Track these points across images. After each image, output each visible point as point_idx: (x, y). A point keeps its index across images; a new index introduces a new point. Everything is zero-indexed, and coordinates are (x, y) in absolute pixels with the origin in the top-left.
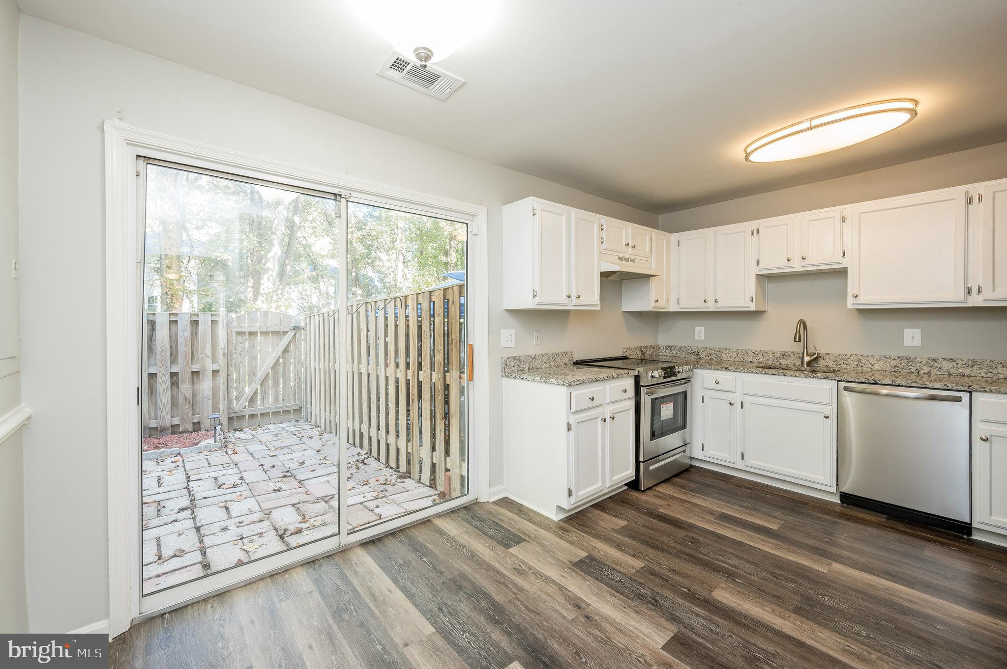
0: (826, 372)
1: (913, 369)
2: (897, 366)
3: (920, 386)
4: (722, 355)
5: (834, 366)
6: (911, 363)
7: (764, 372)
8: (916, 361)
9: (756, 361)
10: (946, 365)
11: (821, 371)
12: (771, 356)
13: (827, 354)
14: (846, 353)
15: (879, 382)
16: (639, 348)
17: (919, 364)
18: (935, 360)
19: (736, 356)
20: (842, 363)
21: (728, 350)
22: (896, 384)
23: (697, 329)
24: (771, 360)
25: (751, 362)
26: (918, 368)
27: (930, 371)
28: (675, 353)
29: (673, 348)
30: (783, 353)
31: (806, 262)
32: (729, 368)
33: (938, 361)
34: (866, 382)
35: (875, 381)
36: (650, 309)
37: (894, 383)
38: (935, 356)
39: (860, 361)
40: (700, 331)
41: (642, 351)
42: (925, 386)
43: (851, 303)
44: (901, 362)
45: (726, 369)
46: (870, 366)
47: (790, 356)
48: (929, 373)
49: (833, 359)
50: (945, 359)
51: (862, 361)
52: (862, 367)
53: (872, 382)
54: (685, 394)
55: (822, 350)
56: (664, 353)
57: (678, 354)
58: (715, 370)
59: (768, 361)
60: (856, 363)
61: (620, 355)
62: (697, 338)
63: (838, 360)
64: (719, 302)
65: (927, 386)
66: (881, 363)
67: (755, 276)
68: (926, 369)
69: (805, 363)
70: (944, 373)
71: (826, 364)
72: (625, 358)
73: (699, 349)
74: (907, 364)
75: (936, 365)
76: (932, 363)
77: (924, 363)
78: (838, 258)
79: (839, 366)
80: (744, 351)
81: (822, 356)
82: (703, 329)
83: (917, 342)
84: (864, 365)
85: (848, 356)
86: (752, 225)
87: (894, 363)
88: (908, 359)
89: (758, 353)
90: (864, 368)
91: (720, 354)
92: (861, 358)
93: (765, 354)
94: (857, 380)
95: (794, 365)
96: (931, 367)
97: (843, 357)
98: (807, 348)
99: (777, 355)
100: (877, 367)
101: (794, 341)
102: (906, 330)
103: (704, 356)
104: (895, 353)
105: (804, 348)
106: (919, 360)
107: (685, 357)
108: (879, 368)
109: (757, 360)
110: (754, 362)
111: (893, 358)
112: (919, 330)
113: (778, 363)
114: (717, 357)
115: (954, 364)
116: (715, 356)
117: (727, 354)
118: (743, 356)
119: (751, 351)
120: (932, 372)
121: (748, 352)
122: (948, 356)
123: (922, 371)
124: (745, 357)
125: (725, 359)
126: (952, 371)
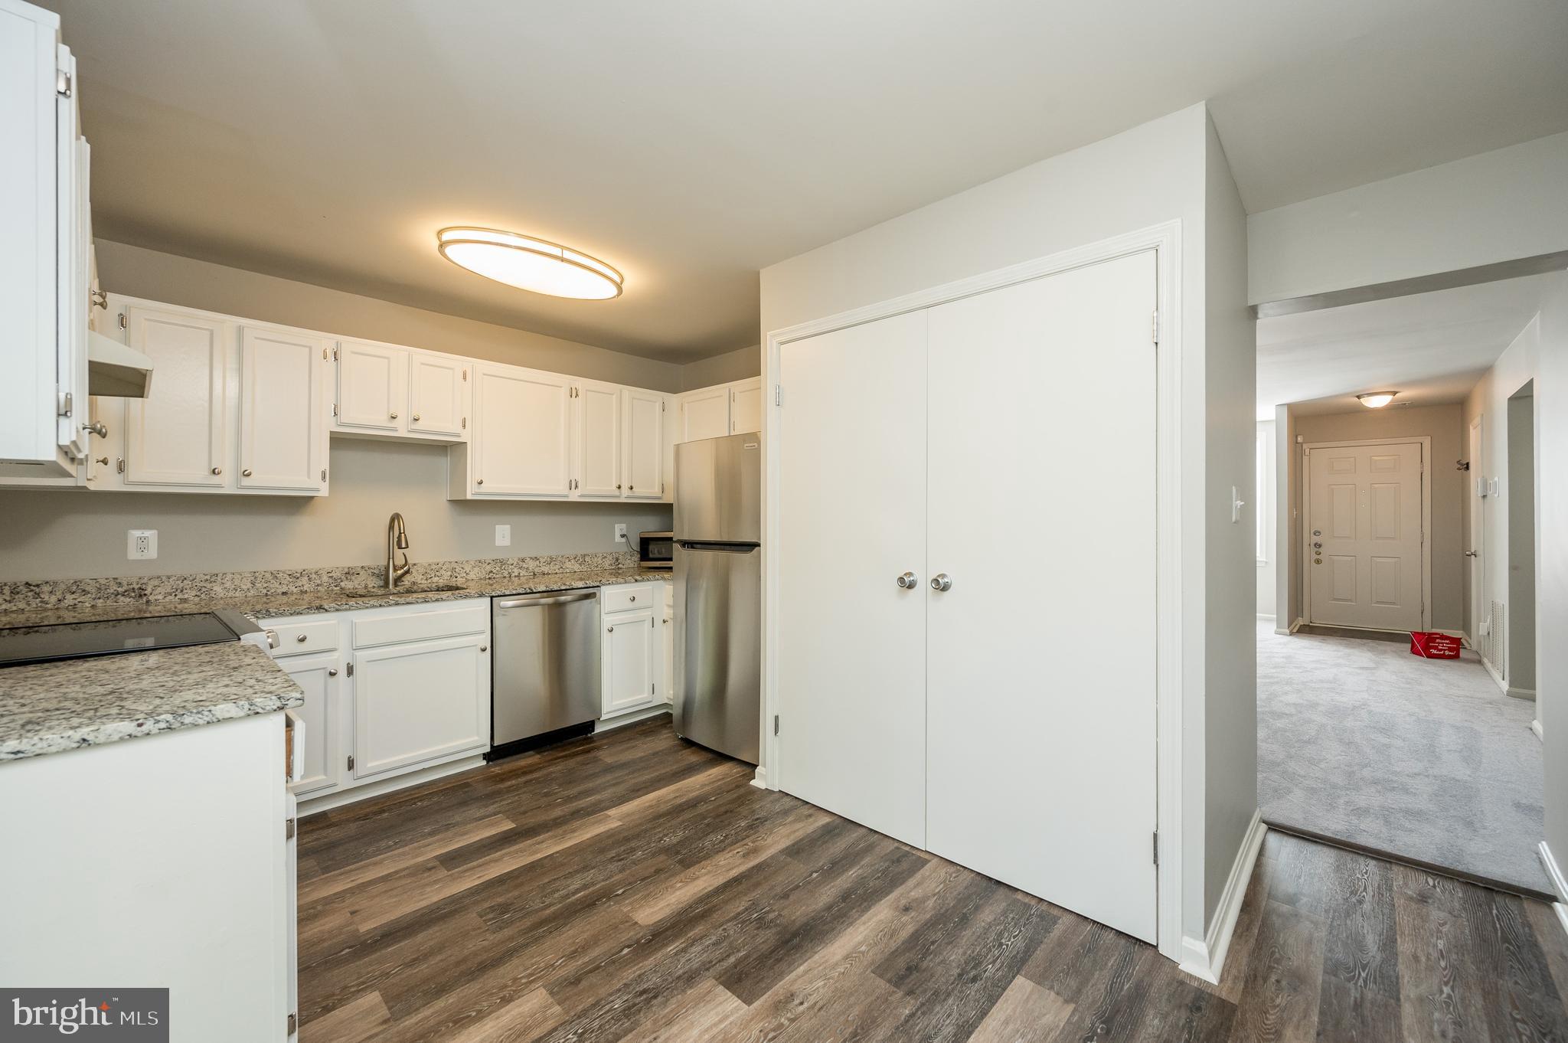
0: (426, 591)
1: (506, 574)
2: (491, 572)
4: (215, 589)
5: (423, 582)
6: (504, 566)
8: (508, 563)
9: (295, 590)
10: (532, 565)
12: (325, 578)
13: (415, 565)
14: (435, 561)
17: (511, 567)
18: (523, 560)
19: (249, 585)
21: (229, 577)
23: (136, 533)
24: (325, 584)
25: (284, 593)
26: (510, 571)
27: (519, 574)
28: (54, 600)
29: (45, 589)
30: (346, 570)
31: (418, 426)
33: (525, 561)
38: (522, 556)
40: (142, 538)
43: (472, 492)
44: (494, 566)
45: (320, 608)
46: (465, 575)
47: (358, 574)
48: (518, 576)
49: (422, 570)
50: (531, 558)
51: (457, 570)
55: (410, 561)
57: (68, 602)
59: (319, 588)
60: (449, 573)
62: (134, 556)
63: (428, 572)
64: (253, 475)
66: (476, 569)
67: (327, 438)
68: (516, 572)
69: (391, 582)
70: (530, 574)
71: (413, 580)
73: (144, 581)
74: (501, 567)
75: (524, 565)
76: (520, 564)
77: (514, 565)
78: (453, 425)
79: (429, 581)
80: (268, 575)
81: (411, 567)
82: (151, 535)
83: (507, 542)
84: (458, 575)
85: (440, 565)
86: (326, 341)
87: (488, 568)
88: (502, 562)
89: (299, 575)
90: (459, 579)
91: (209, 586)
92: (455, 565)
93: (314, 576)
95: (366, 587)
96: (520, 568)
97: (434, 567)
98: (392, 558)
99: (335, 575)
100: (472, 576)
102: (496, 527)
103: (160, 597)
104: (488, 556)
105: (389, 559)
106: (510, 561)
107: (96, 606)
108: (474, 577)
109: (298, 589)
110: (292, 594)
111: (487, 562)
112: (508, 527)
113: (338, 588)
114: (198, 593)
115: (538, 562)
116: (194, 593)
117: (228, 585)
118: (265, 585)
119: (284, 573)
120: (521, 575)
121: (278, 575)
122: (533, 556)
123: (513, 575)
124: (271, 586)
125: (222, 595)
126: (536, 570)
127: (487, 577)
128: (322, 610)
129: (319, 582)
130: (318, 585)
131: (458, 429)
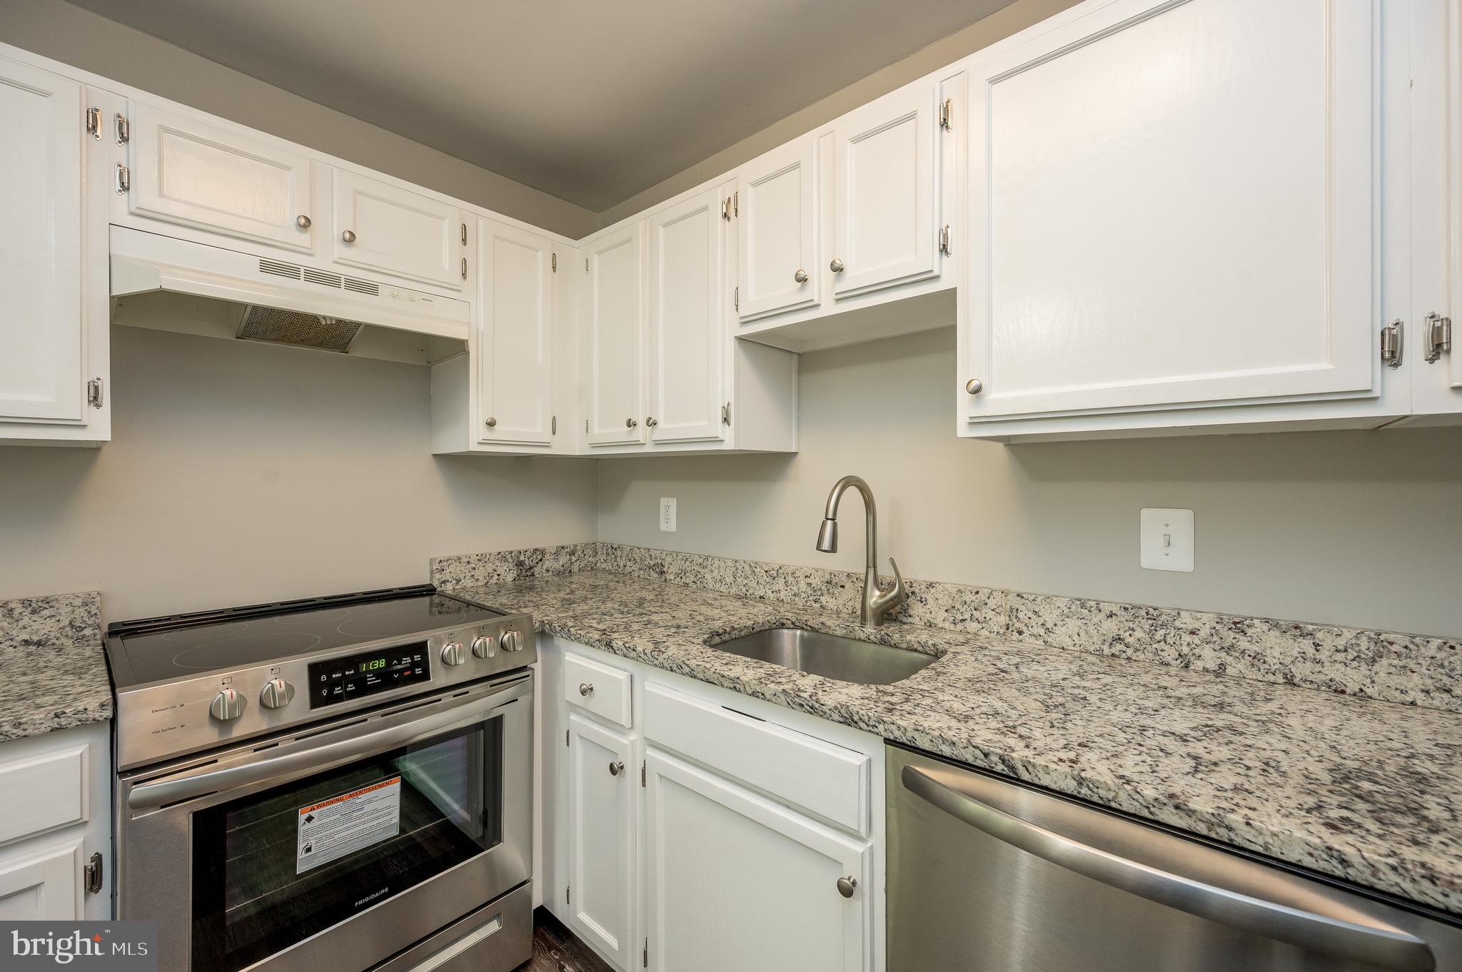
0: (916, 650)
1: (1170, 654)
2: (1119, 639)
3: (1202, 829)
4: (706, 576)
5: (947, 625)
6: (1162, 632)
8: (1177, 624)
9: (772, 596)
10: (1277, 648)
11: (904, 646)
12: (803, 586)
13: (931, 585)
14: (974, 582)
16: (502, 557)
17: (1187, 638)
18: (1239, 626)
19: (732, 578)
20: (967, 616)
21: (717, 562)
22: (1095, 799)
23: (664, 501)
24: (803, 595)
25: (761, 598)
26: (1185, 650)
27: (1222, 666)
28: (622, 565)
29: (619, 553)
30: (828, 577)
31: (844, 282)
33: (1250, 632)
34: (979, 763)
35: (1013, 768)
36: (474, 447)
37: (1084, 791)
38: (1239, 612)
39: (1013, 612)
40: (668, 507)
41: (520, 564)
42: (1223, 834)
43: (965, 418)
44: (1131, 625)
45: (609, 645)
46: (1042, 631)
47: (842, 587)
48: (1220, 672)
49: (945, 601)
50: (1274, 624)
51: (1021, 615)
52: (1020, 633)
53: (1000, 768)
54: (492, 729)
55: (915, 571)
57: (628, 569)
59: (797, 599)
60: (1003, 619)
62: (663, 527)
63: (958, 605)
64: (661, 425)
65: (1238, 841)
66: (1073, 624)
67: (731, 345)
68: (1210, 659)
69: (869, 614)
70: (1271, 678)
71: (928, 616)
72: (426, 591)
73: (663, 556)
74: (1152, 633)
75: (1243, 643)
76: (1230, 637)
77: (1203, 634)
78: (928, 260)
79: (960, 627)
80: (747, 568)
81: (917, 591)
82: (673, 503)
83: (1181, 558)
84: (1024, 629)
85: (982, 596)
86: (725, 184)
87: (1110, 627)
88: (1153, 617)
89: (775, 574)
90: (1027, 639)
91: (702, 571)
92: (1016, 603)
93: (790, 579)
96: (1229, 649)
97: (969, 597)
98: (875, 567)
99: (815, 581)
100: (1061, 636)
101: (817, 549)
102: (1144, 512)
103: (672, 578)
104: (1115, 594)
105: (867, 567)
106: (1186, 620)
107: (639, 576)
108: (1067, 643)
109: (775, 594)
111: (1107, 608)
112: (1186, 515)
113: (817, 605)
114: (695, 580)
115: (1307, 645)
116: (692, 578)
117: (715, 574)
118: (745, 582)
119: (761, 567)
120: (1230, 671)
121: (756, 570)
122: (1285, 615)
123: (1199, 665)
124: (750, 584)
125: (711, 586)
126: (1300, 670)
127: (1107, 651)
128: (611, 650)
129: (795, 588)
130: (795, 595)
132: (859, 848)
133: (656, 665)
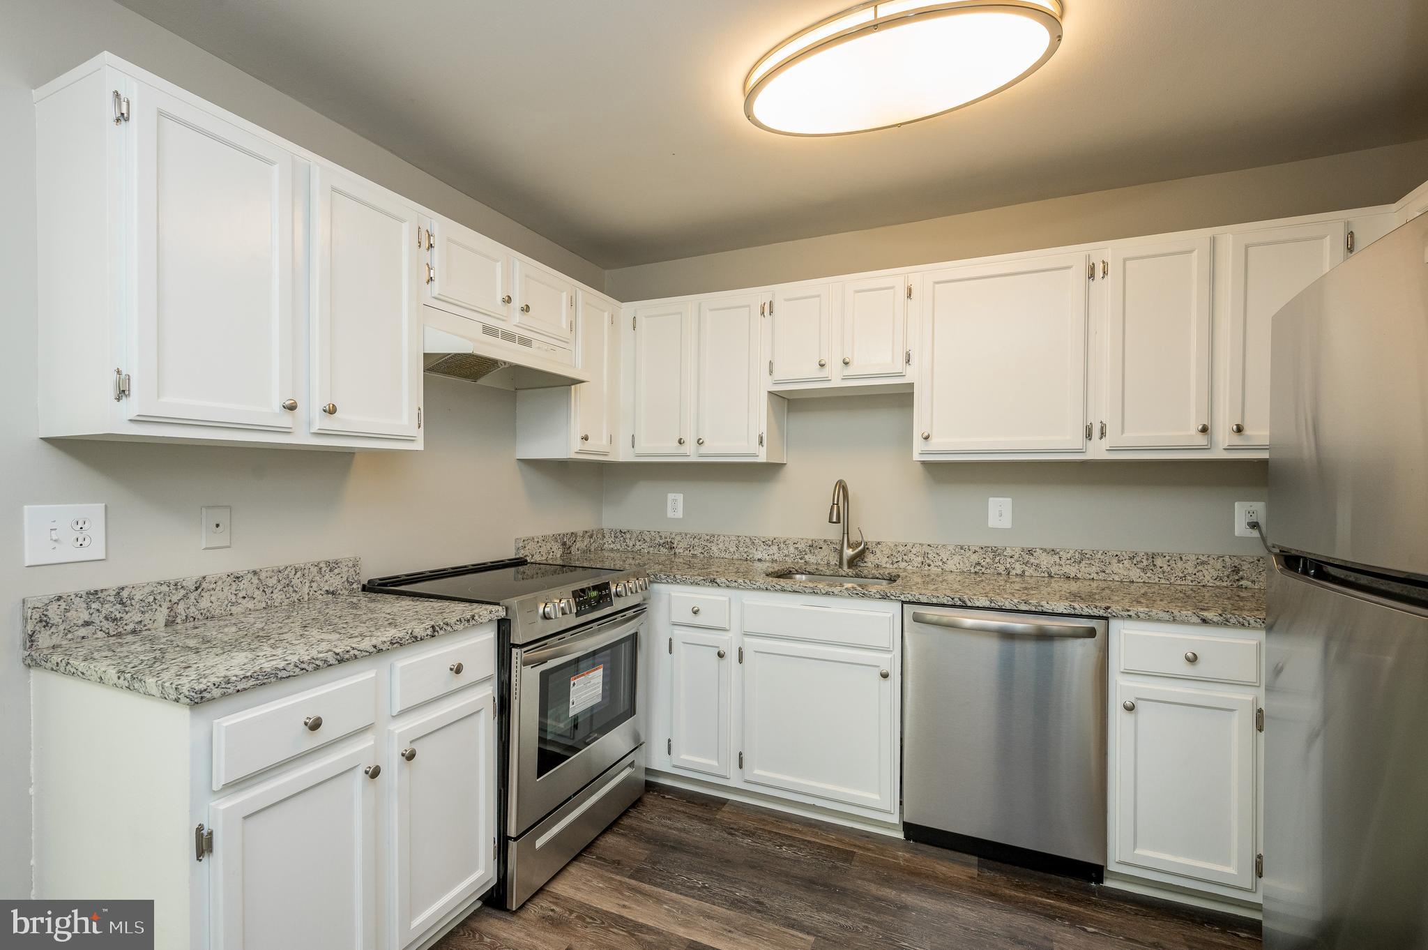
0: (877, 578)
1: (1001, 569)
2: (978, 564)
3: (1033, 609)
4: (713, 548)
5: (888, 566)
6: (998, 558)
7: (779, 587)
8: (1005, 553)
9: (768, 558)
10: (1045, 560)
11: (871, 576)
12: (792, 549)
13: (879, 543)
14: (903, 541)
15: (969, 604)
16: (555, 538)
17: (1009, 560)
18: (1030, 552)
19: (735, 548)
20: (900, 559)
21: (722, 538)
22: (997, 607)
23: (671, 496)
24: (792, 555)
25: (760, 560)
26: (1008, 566)
27: (1024, 572)
28: (631, 545)
29: (628, 536)
30: (810, 543)
31: (850, 371)
32: (718, 581)
33: (1035, 554)
34: (950, 603)
35: (964, 602)
36: (572, 455)
37: (993, 605)
38: (1030, 546)
39: (926, 555)
40: (675, 500)
41: (564, 544)
42: (1040, 609)
43: (918, 451)
44: (984, 556)
45: (713, 581)
46: (941, 564)
47: (821, 548)
48: (1022, 575)
49: (887, 552)
50: (1045, 550)
51: (930, 556)
52: (929, 566)
53: (959, 603)
54: (634, 639)
55: (870, 537)
56: (612, 546)
57: (637, 547)
58: (692, 583)
59: (784, 559)
60: (920, 559)
61: (510, 554)
62: (670, 514)
63: (894, 554)
64: (706, 444)
65: (1045, 610)
66: (957, 558)
67: (764, 397)
68: (1018, 569)
69: (845, 562)
70: (1043, 575)
71: (877, 562)
73: (673, 536)
74: (993, 559)
75: (1032, 560)
76: (1027, 557)
77: (1016, 557)
78: (899, 364)
79: (895, 566)
80: (748, 540)
81: (870, 547)
82: (680, 497)
83: (1006, 522)
84: (931, 563)
85: (909, 547)
87: (975, 558)
88: (996, 552)
89: (770, 543)
90: (933, 569)
91: (709, 545)
92: (928, 549)
93: (782, 545)
94: (935, 601)
95: (828, 564)
96: (1026, 564)
97: (901, 548)
98: (848, 533)
99: (801, 546)
100: (950, 565)
101: (829, 522)
102: (991, 499)
103: (681, 551)
104: (976, 542)
105: (844, 534)
106: (1009, 552)
107: (648, 552)
108: (953, 568)
110: (765, 561)
111: (973, 549)
112: (1009, 500)
113: (803, 561)
114: (703, 551)
115: (1056, 558)
116: (700, 550)
117: (721, 546)
118: (746, 550)
119: (759, 539)
120: (1027, 574)
121: (755, 542)
122: (1049, 546)
123: (1013, 572)
124: (750, 551)
125: (717, 555)
126: (1054, 570)
127: (973, 571)
128: (715, 584)
129: (786, 552)
130: (785, 556)
131: (899, 366)
132: (889, 656)
133: (754, 589)
